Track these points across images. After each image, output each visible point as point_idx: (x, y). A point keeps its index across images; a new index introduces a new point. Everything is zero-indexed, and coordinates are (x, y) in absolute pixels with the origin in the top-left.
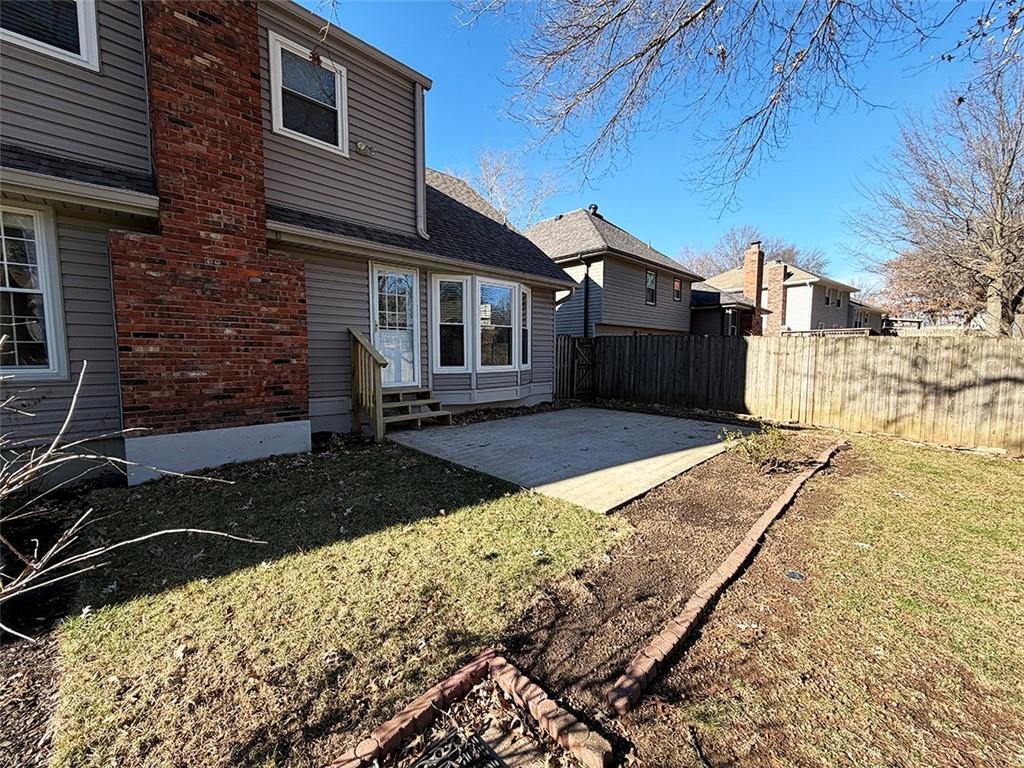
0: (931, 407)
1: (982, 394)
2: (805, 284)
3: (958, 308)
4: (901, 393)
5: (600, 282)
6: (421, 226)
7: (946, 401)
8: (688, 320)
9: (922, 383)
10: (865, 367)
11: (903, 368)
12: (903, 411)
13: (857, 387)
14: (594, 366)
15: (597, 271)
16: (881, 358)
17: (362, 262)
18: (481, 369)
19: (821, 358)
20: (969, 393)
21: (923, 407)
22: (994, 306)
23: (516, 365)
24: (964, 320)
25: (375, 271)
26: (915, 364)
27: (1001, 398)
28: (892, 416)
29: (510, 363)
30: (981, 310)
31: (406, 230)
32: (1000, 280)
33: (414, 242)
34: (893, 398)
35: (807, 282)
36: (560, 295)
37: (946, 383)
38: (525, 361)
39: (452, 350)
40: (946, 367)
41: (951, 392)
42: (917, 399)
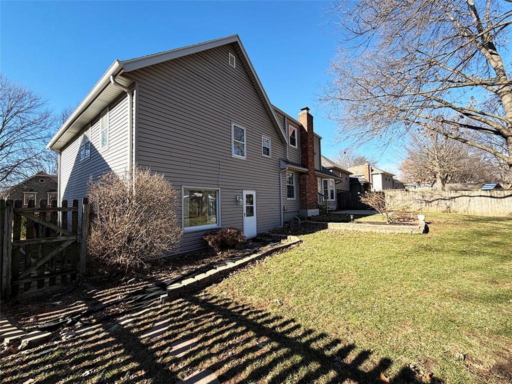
0: (427, 205)
1: (436, 202)
2: (379, 174)
3: (428, 181)
4: (421, 203)
7: (430, 204)
8: (349, 187)
9: (425, 200)
10: (413, 198)
11: (421, 198)
12: (422, 207)
13: (412, 202)
16: (416, 196)
18: (331, 200)
19: (403, 196)
20: (434, 202)
21: (426, 205)
22: (439, 181)
24: (431, 185)
26: (423, 197)
27: (440, 203)
28: (420, 208)
30: (435, 182)
32: (439, 173)
34: (420, 204)
37: (429, 200)
40: (429, 197)
41: (431, 202)
42: (424, 204)
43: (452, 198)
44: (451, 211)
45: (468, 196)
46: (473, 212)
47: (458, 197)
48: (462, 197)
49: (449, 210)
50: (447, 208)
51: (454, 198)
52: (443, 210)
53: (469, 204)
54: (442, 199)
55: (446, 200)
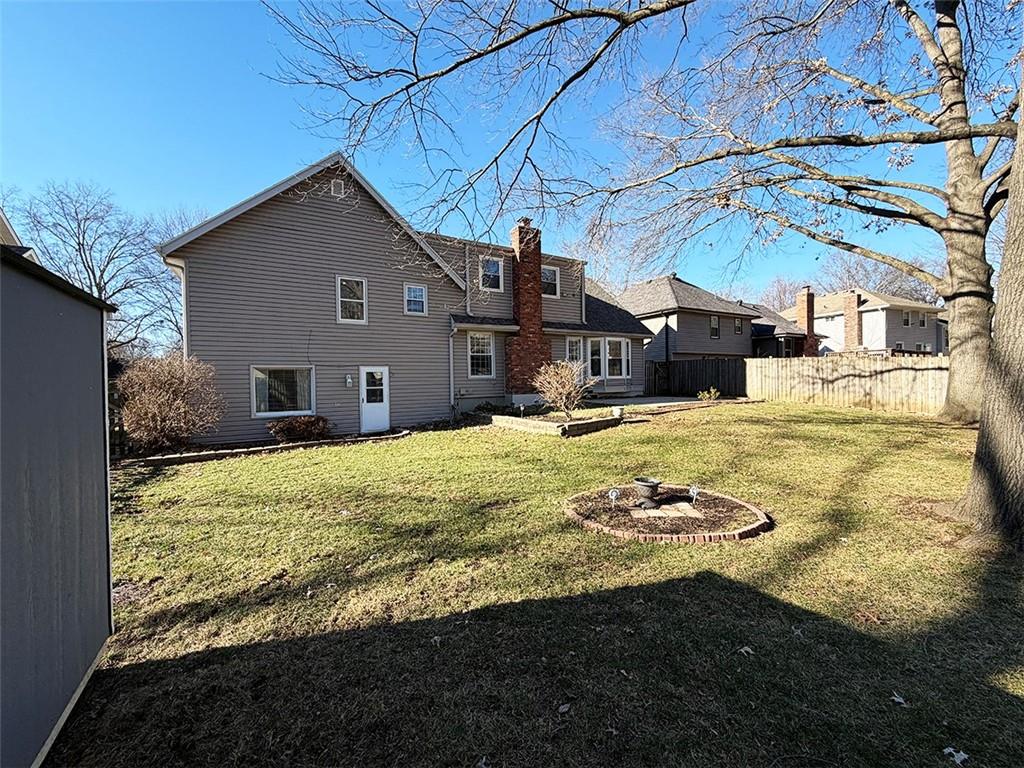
0: (826, 389)
1: (843, 382)
2: (877, 310)
4: (814, 383)
5: (675, 328)
6: (584, 320)
8: (750, 347)
9: (821, 378)
10: (798, 373)
11: (814, 372)
12: (815, 392)
14: (668, 378)
15: (673, 321)
16: (805, 368)
17: (564, 337)
18: (608, 377)
19: (780, 368)
20: (839, 381)
21: (823, 389)
23: (624, 376)
25: (568, 339)
26: (818, 370)
27: (850, 383)
28: (811, 394)
29: (621, 374)
31: (578, 322)
33: (581, 327)
34: (811, 386)
35: (879, 308)
36: (646, 341)
38: (628, 374)
39: (596, 371)
40: (830, 371)
41: (832, 382)
42: (820, 386)
43: (876, 373)
44: (873, 402)
45: (912, 369)
46: (919, 406)
47: (889, 371)
48: (898, 371)
49: (870, 401)
50: (865, 396)
51: (882, 372)
52: (857, 400)
53: (912, 388)
54: (855, 376)
55: (864, 377)
